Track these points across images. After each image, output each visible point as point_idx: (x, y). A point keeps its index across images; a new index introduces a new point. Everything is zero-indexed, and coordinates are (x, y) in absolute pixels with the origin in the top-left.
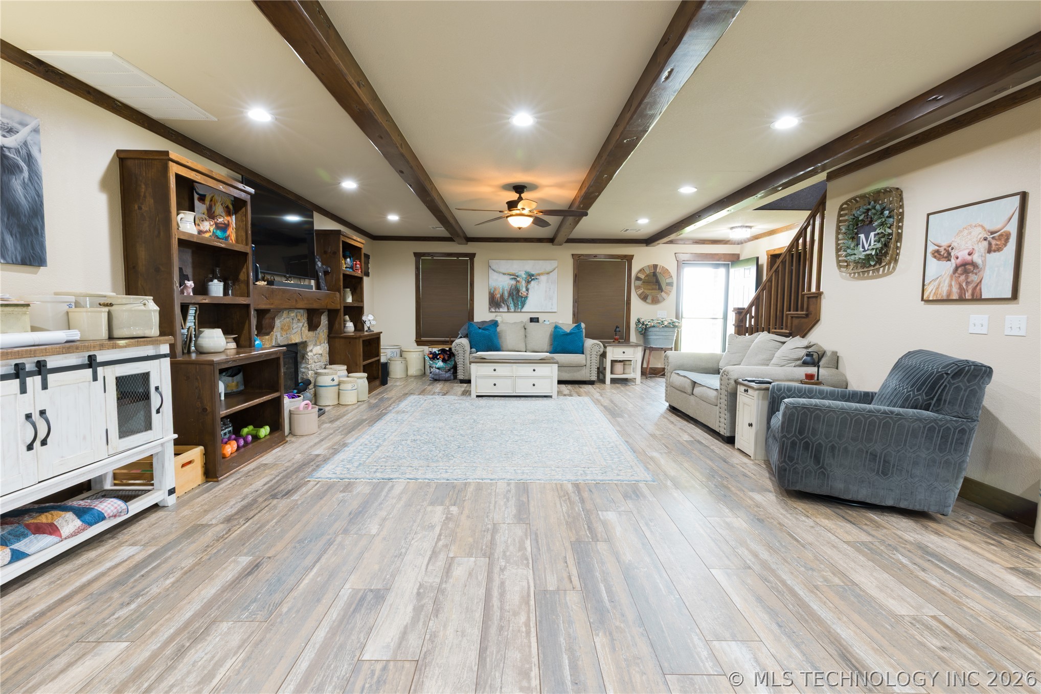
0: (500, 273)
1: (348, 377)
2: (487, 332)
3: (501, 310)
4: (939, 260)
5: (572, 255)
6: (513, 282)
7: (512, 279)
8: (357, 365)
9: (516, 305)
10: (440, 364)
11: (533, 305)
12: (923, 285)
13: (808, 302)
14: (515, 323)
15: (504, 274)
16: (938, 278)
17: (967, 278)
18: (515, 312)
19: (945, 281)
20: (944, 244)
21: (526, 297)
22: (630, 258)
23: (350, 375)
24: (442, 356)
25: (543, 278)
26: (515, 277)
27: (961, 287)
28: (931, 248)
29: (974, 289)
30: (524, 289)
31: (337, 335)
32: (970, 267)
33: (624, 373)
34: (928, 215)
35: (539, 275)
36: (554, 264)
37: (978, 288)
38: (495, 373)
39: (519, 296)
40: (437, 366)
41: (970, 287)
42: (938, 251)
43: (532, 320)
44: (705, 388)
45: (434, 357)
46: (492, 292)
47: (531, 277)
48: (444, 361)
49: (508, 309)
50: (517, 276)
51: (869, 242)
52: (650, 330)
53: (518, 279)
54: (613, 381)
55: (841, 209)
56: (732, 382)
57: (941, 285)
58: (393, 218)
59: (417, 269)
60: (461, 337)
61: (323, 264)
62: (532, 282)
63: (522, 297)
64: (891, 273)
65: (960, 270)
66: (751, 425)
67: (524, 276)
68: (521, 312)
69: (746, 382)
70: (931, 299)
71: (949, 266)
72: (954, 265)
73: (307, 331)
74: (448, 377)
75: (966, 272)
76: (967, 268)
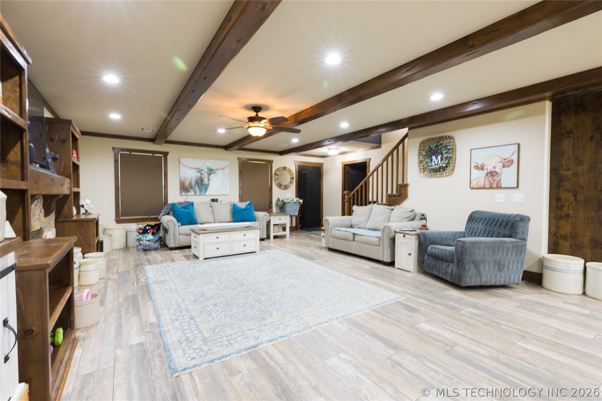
0: (188, 167)
1: (84, 258)
2: (187, 210)
3: (190, 194)
4: (478, 170)
5: (238, 158)
6: (199, 174)
7: (198, 172)
8: (90, 245)
9: (201, 190)
10: (150, 237)
11: (213, 190)
12: (470, 181)
13: (400, 188)
14: (203, 203)
15: (192, 168)
16: (478, 178)
17: (493, 178)
18: (200, 195)
19: (482, 179)
20: (480, 163)
21: (208, 185)
22: (271, 162)
23: (85, 255)
24: (152, 231)
25: (219, 172)
26: (200, 171)
27: (490, 182)
28: (473, 165)
29: (498, 183)
30: (206, 179)
31: (66, 219)
32: (494, 174)
33: (278, 232)
34: (471, 150)
35: (217, 170)
36: (226, 163)
37: (499, 182)
38: (218, 240)
39: (203, 184)
40: (148, 239)
41: (495, 183)
42: (477, 166)
43: (213, 200)
44: (366, 237)
45: (144, 231)
46: (182, 181)
47: (211, 171)
48: (153, 234)
49: (195, 193)
50: (201, 170)
51: (437, 161)
52: (287, 205)
53: (202, 172)
54: (275, 237)
55: (421, 144)
56: (393, 232)
57: (480, 181)
58: (115, 116)
59: (116, 161)
60: (164, 215)
61: (50, 151)
62: (212, 175)
63: (205, 185)
64: (451, 175)
65: (489, 175)
66: (410, 254)
67: (206, 170)
68: (204, 195)
69: (402, 231)
70: (475, 187)
71: (484, 172)
72: (486, 173)
73: (43, 217)
74: (157, 247)
75: (492, 176)
76: (492, 174)
